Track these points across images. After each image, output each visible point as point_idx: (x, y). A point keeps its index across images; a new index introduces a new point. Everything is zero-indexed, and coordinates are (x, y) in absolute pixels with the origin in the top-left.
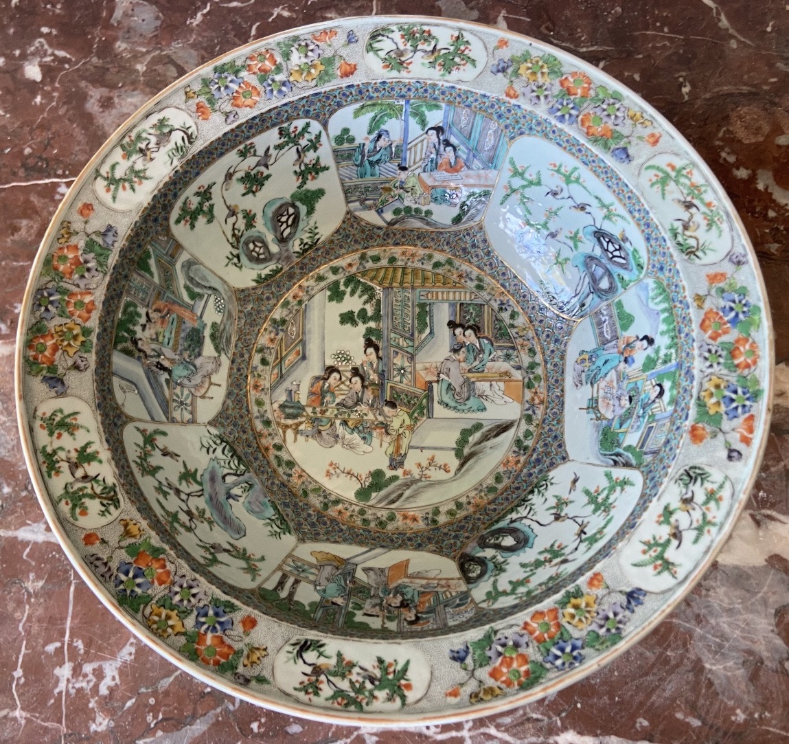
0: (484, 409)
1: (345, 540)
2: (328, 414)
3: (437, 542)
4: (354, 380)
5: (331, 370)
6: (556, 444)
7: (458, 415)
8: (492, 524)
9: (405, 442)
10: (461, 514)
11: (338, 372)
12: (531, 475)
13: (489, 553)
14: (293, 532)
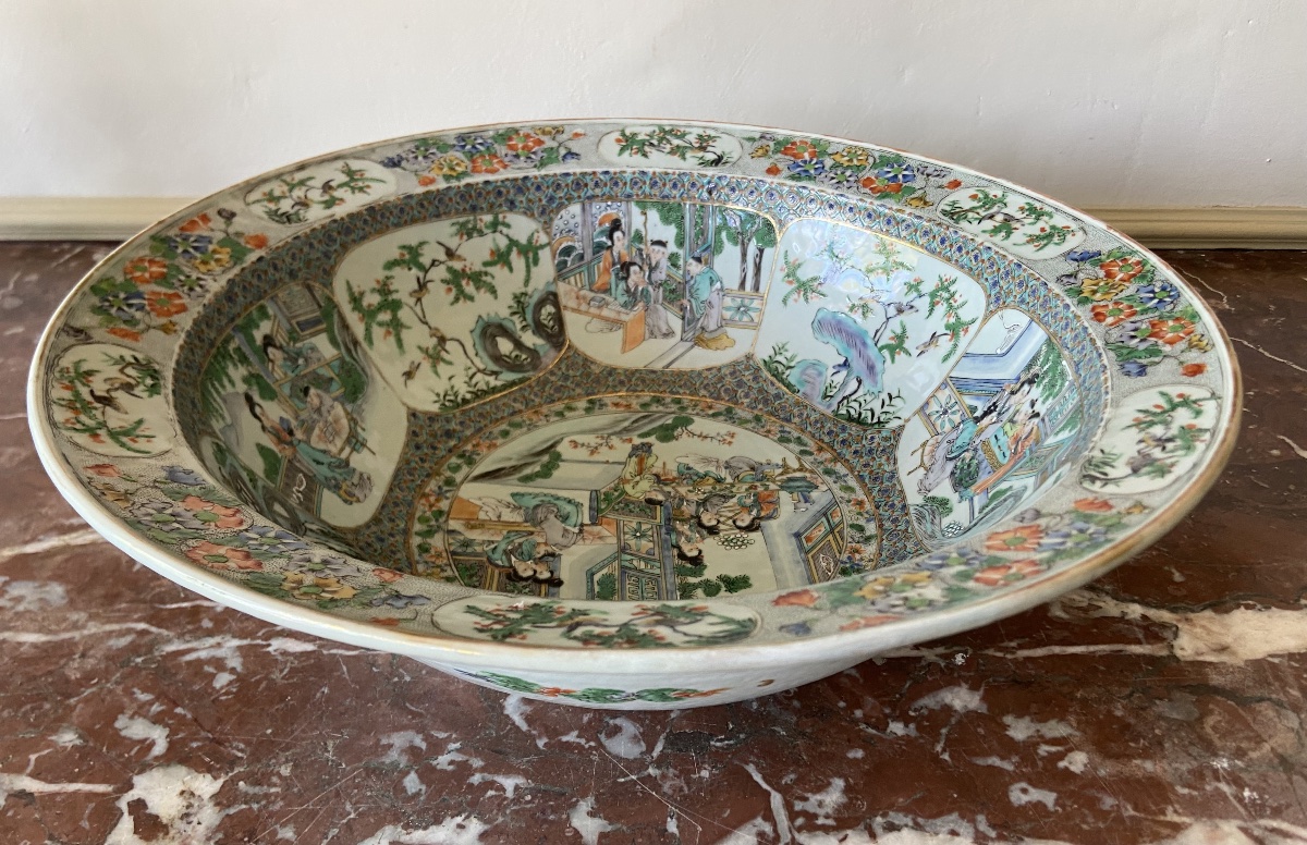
0: (513, 495)
1: (700, 374)
2: (745, 486)
3: (588, 375)
4: (714, 523)
5: (751, 528)
6: (420, 439)
7: (553, 492)
8: (522, 381)
9: (632, 466)
10: (559, 406)
11: (739, 528)
12: (461, 423)
13: (529, 339)
14: (762, 363)
